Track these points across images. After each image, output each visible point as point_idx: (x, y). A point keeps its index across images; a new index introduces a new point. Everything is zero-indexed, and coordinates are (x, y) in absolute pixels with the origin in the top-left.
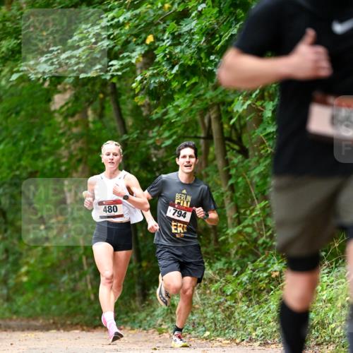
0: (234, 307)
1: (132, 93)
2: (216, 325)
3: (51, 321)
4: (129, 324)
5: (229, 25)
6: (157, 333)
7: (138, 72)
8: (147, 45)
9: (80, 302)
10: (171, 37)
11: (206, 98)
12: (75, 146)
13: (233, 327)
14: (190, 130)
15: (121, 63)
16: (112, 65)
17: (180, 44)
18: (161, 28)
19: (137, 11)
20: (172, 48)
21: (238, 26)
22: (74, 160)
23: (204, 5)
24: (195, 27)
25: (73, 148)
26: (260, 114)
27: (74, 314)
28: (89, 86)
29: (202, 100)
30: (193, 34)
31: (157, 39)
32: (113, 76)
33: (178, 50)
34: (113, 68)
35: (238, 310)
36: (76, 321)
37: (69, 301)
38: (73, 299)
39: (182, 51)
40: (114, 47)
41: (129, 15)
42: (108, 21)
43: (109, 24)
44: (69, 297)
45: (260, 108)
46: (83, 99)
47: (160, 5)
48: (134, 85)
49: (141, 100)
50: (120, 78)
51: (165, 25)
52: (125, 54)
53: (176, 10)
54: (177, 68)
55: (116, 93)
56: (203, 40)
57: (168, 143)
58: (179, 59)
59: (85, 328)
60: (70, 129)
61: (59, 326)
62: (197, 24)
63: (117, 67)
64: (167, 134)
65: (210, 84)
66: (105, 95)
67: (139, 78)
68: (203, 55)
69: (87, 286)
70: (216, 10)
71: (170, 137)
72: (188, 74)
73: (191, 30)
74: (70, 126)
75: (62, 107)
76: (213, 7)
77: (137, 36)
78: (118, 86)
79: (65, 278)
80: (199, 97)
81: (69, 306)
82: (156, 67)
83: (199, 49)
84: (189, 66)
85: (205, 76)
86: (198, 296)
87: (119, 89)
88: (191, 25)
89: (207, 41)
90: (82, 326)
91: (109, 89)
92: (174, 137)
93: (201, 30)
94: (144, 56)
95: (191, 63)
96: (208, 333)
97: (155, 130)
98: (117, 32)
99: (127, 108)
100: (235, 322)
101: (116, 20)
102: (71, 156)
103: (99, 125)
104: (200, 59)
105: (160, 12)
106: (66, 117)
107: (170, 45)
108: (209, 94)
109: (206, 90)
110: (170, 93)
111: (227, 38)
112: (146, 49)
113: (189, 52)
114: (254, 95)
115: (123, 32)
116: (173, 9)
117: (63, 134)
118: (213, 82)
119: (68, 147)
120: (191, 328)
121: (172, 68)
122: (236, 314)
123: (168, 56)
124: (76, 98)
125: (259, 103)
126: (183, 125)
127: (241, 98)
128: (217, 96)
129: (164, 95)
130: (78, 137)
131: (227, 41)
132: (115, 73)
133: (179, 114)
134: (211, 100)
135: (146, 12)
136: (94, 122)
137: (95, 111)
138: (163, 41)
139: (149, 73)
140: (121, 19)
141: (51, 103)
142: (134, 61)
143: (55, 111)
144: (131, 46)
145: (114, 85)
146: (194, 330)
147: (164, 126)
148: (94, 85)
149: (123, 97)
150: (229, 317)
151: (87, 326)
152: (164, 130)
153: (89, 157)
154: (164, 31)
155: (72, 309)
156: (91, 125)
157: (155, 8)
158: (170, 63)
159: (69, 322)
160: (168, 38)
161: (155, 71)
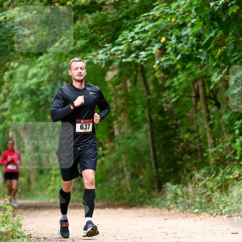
0: (212, 195)
1: (153, 71)
2: (201, 205)
3: (106, 203)
4: (151, 205)
5: (210, 31)
6: (167, 210)
7: (156, 58)
8: (161, 43)
9: (122, 192)
10: (176, 38)
11: (196, 74)
12: (120, 102)
13: (211, 207)
14: (187, 93)
15: (146, 53)
16: (141, 55)
17: (181, 42)
18: (169, 33)
19: (156, 23)
20: (177, 44)
21: (214, 32)
22: (119, 110)
23: (195, 20)
24: (190, 32)
25: (118, 103)
26: (227, 83)
27: (119, 199)
28: (128, 67)
29: (194, 75)
30: (189, 36)
31: (167, 39)
32: (141, 61)
33: (180, 46)
34: (142, 56)
35: (215, 197)
36: (120, 203)
37: (116, 192)
38: (118, 190)
39: (182, 46)
40: (142, 44)
41: (151, 25)
42: (139, 29)
43: (139, 31)
44: (116, 189)
45: (227, 79)
46: (124, 75)
47: (169, 20)
48: (155, 66)
49: (158, 75)
50: (146, 62)
51: (172, 31)
52: (149, 48)
53: (179, 23)
54: (179, 56)
55: (143, 71)
56: (195, 40)
57: (174, 100)
58: (181, 51)
59: (125, 207)
60: (117, 92)
61: (110, 206)
62: (191, 31)
63: (144, 56)
64: (173, 95)
65: (199, 66)
66: (137, 72)
67: (157, 62)
68: (194, 49)
69: (126, 182)
70: (202, 23)
71: (175, 96)
72: (186, 59)
73: (188, 33)
74: (116, 90)
75: (112, 79)
76: (200, 21)
77: (156, 38)
78: (145, 66)
79: (114, 178)
80: (192, 73)
81: (116, 194)
82: (167, 55)
83: (193, 45)
84: (186, 55)
85: (196, 61)
86: (191, 189)
87: (146, 68)
88: (188, 31)
89: (197, 41)
90: (124, 206)
91: (139, 69)
92: (178, 97)
93: (193, 34)
94: (160, 49)
95: (187, 53)
96: (197, 210)
97: (167, 92)
98: (144, 35)
99: (150, 80)
100: (213, 204)
101: (143, 29)
102: (117, 108)
103: (134, 90)
104: (193, 51)
105: (169, 24)
106: (114, 85)
107: (176, 43)
108: (198, 72)
109: (196, 69)
110: (176, 70)
111: (208, 39)
112: (161, 45)
113: (186, 47)
114: (224, 72)
115: (147, 35)
116: (177, 22)
117: (113, 95)
118: (200, 64)
119: (116, 103)
120: (187, 207)
121: (177, 56)
122: (213, 199)
123: (174, 50)
124: (120, 74)
125: (226, 77)
126: (183, 90)
127: (216, 73)
128: (202, 73)
129: (172, 72)
130: (121, 97)
131: (208, 40)
132: (143, 59)
133: (180, 84)
134: (199, 75)
135: (161, 24)
136: (131, 88)
137: (131, 81)
138: (171, 40)
139: (163, 59)
140: (147, 28)
141: (106, 77)
142: (154, 52)
143: (108, 82)
144: (152, 43)
145: (142, 66)
146: (189, 208)
147: (172, 90)
148: (131, 66)
149: (148, 74)
150: (209, 201)
151: (127, 206)
152: (172, 93)
153: (128, 108)
154: (172, 35)
155: (118, 196)
156: (129, 90)
157: (166, 21)
158: (176, 53)
159: (116, 204)
160: (174, 39)
161: (167, 58)
